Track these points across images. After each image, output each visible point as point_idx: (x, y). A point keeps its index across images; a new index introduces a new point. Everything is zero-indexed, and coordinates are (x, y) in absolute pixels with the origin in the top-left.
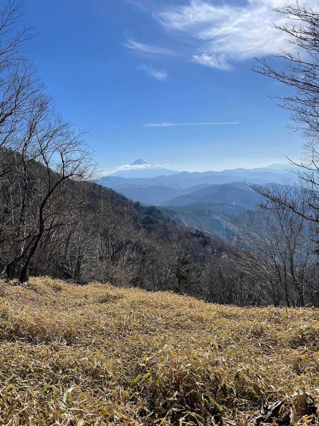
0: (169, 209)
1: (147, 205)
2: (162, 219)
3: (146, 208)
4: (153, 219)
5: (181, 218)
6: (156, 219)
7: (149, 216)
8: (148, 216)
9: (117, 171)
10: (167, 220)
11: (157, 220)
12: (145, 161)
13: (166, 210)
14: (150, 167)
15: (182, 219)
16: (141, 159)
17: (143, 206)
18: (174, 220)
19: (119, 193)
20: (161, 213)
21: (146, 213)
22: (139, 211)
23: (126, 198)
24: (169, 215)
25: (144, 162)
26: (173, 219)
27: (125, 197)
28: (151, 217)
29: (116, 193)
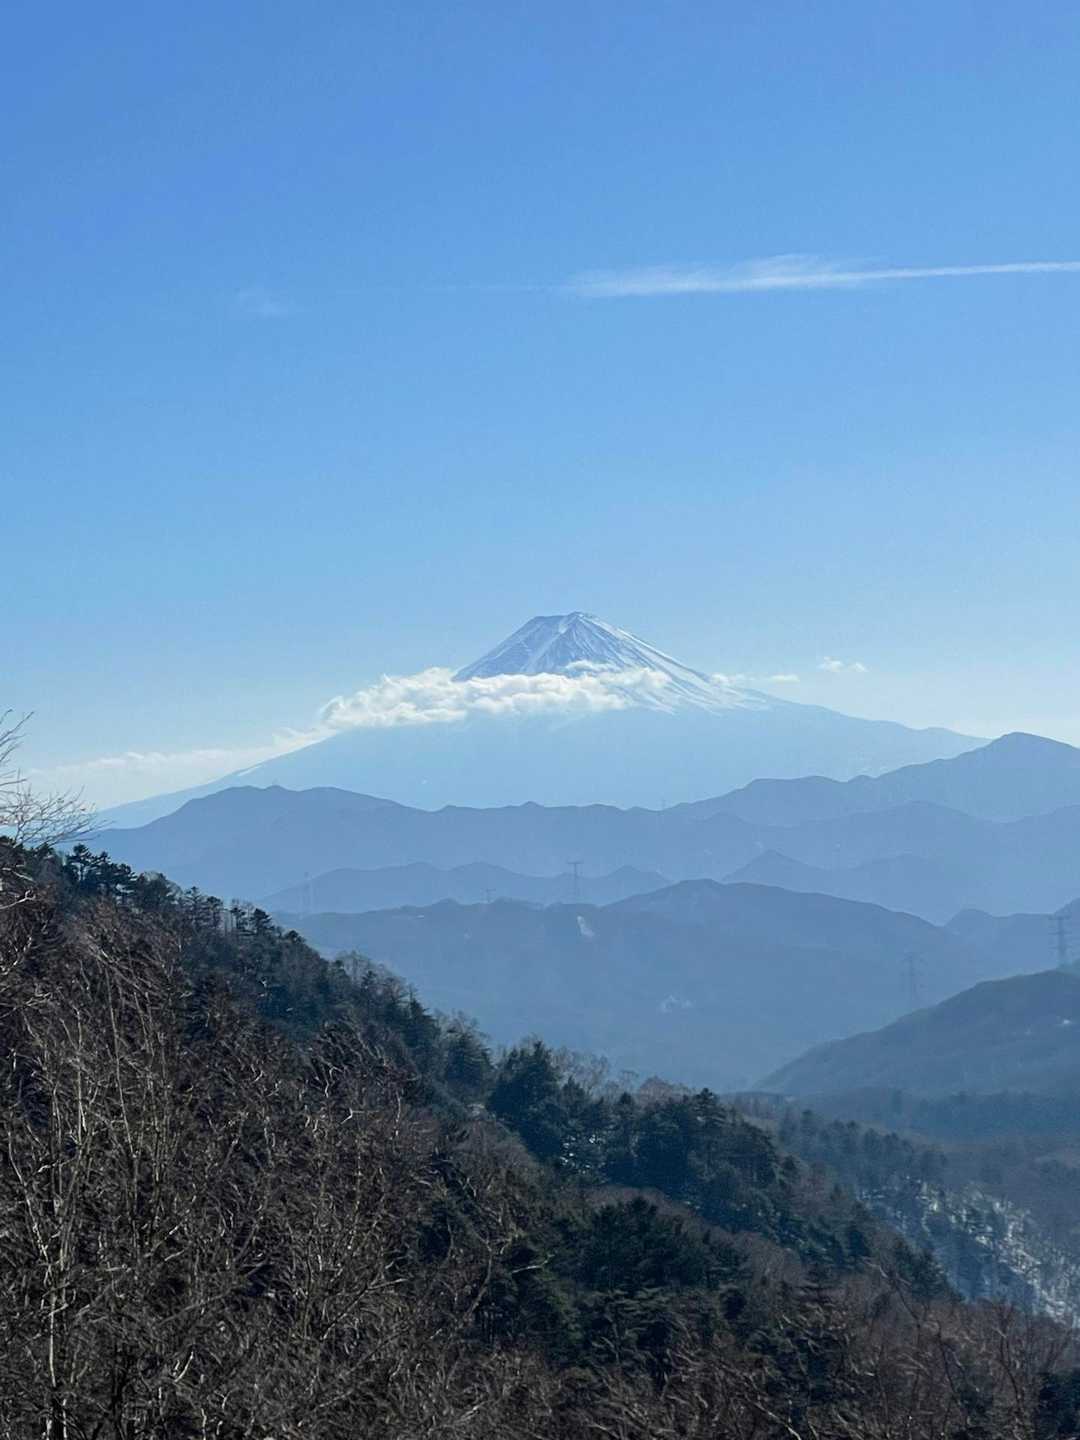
0: (864, 1129)
1: (634, 1088)
2: (787, 1231)
3: (615, 1118)
4: (692, 1227)
5: (993, 1218)
6: (719, 1234)
7: (649, 1197)
8: (639, 1204)
9: (324, 733)
10: (842, 1240)
11: (737, 1242)
12: (621, 634)
13: (825, 1137)
14: (669, 689)
15: (998, 1234)
16: (573, 620)
17: (594, 1095)
18: (915, 1248)
19: (339, 963)
20: (777, 1170)
21: (619, 1171)
22: (541, 1144)
23: (415, 1006)
24: (861, 1194)
25: (605, 648)
26: (902, 1229)
27: (404, 1002)
28: (667, 1209)
29: (312, 956)
